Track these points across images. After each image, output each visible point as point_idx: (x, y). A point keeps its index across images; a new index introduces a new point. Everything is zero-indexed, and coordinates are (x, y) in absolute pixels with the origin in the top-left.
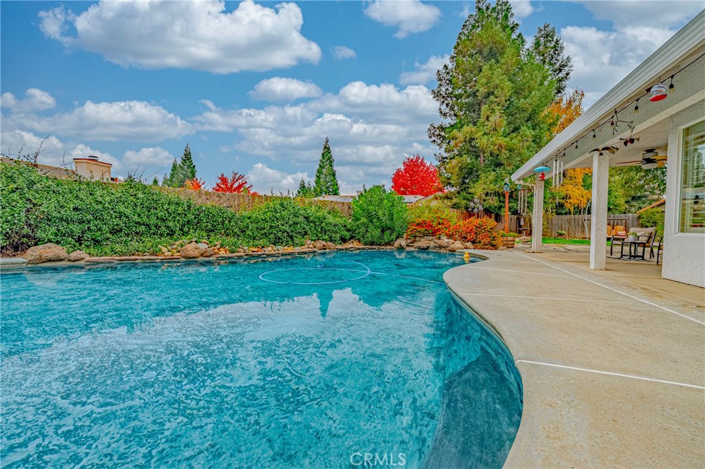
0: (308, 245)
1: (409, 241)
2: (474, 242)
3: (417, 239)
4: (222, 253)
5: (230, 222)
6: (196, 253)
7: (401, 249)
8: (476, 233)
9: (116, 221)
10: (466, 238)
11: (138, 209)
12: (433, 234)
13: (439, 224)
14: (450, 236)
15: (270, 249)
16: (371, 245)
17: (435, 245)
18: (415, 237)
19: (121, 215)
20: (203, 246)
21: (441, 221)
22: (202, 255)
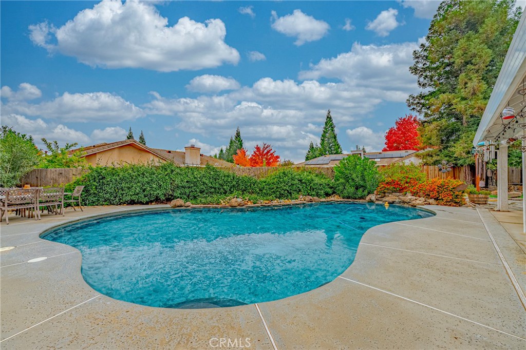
0: (301, 199)
1: (379, 196)
2: (437, 199)
3: (387, 194)
4: (250, 204)
5: (254, 185)
6: (236, 204)
7: (371, 202)
8: (438, 192)
9: (202, 187)
10: (429, 195)
11: (211, 180)
12: (401, 190)
13: (407, 183)
14: (414, 194)
15: (275, 202)
16: (347, 198)
17: (399, 200)
18: (384, 193)
19: (204, 183)
20: (239, 200)
21: (408, 180)
22: (239, 205)
